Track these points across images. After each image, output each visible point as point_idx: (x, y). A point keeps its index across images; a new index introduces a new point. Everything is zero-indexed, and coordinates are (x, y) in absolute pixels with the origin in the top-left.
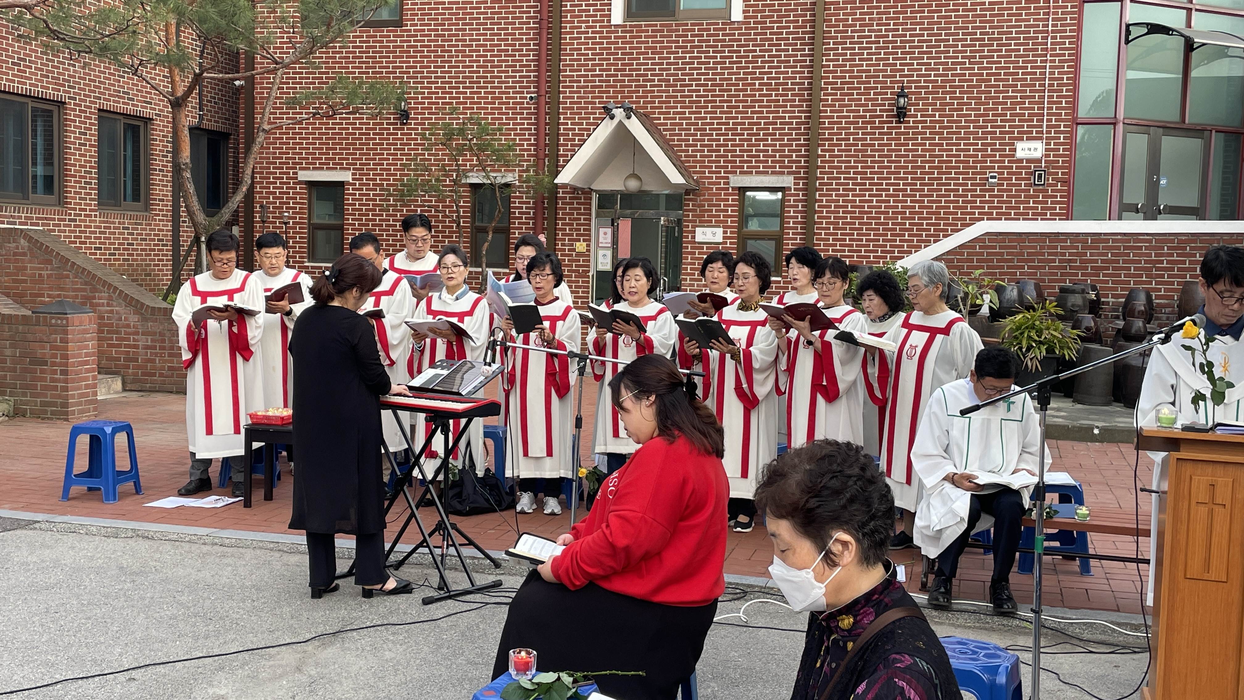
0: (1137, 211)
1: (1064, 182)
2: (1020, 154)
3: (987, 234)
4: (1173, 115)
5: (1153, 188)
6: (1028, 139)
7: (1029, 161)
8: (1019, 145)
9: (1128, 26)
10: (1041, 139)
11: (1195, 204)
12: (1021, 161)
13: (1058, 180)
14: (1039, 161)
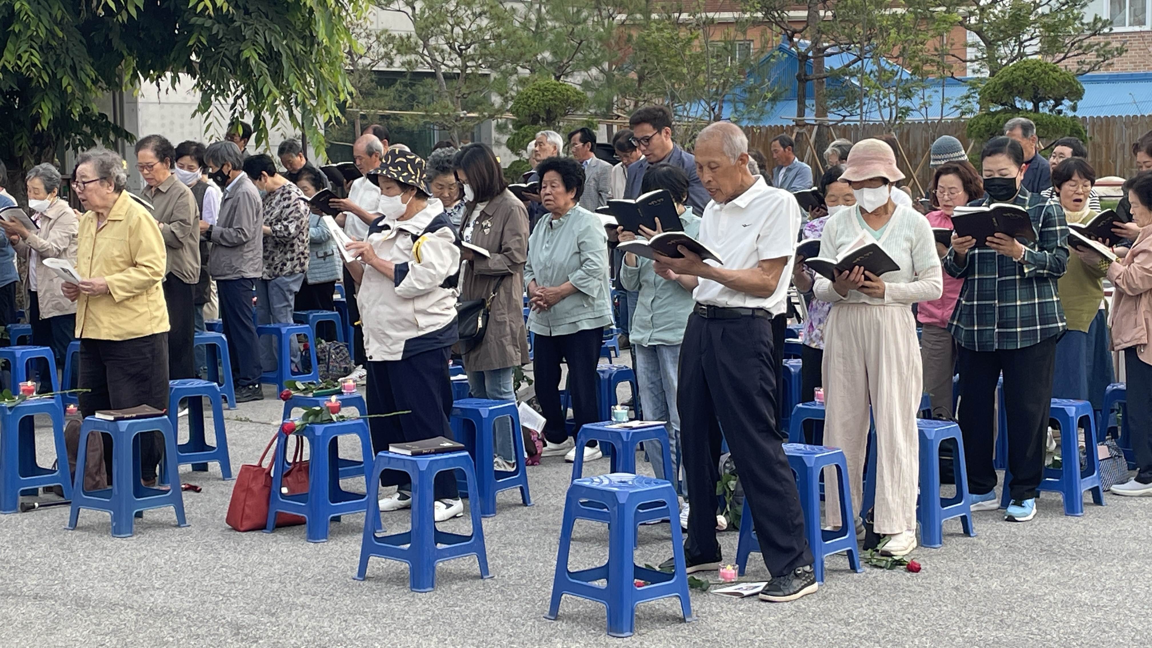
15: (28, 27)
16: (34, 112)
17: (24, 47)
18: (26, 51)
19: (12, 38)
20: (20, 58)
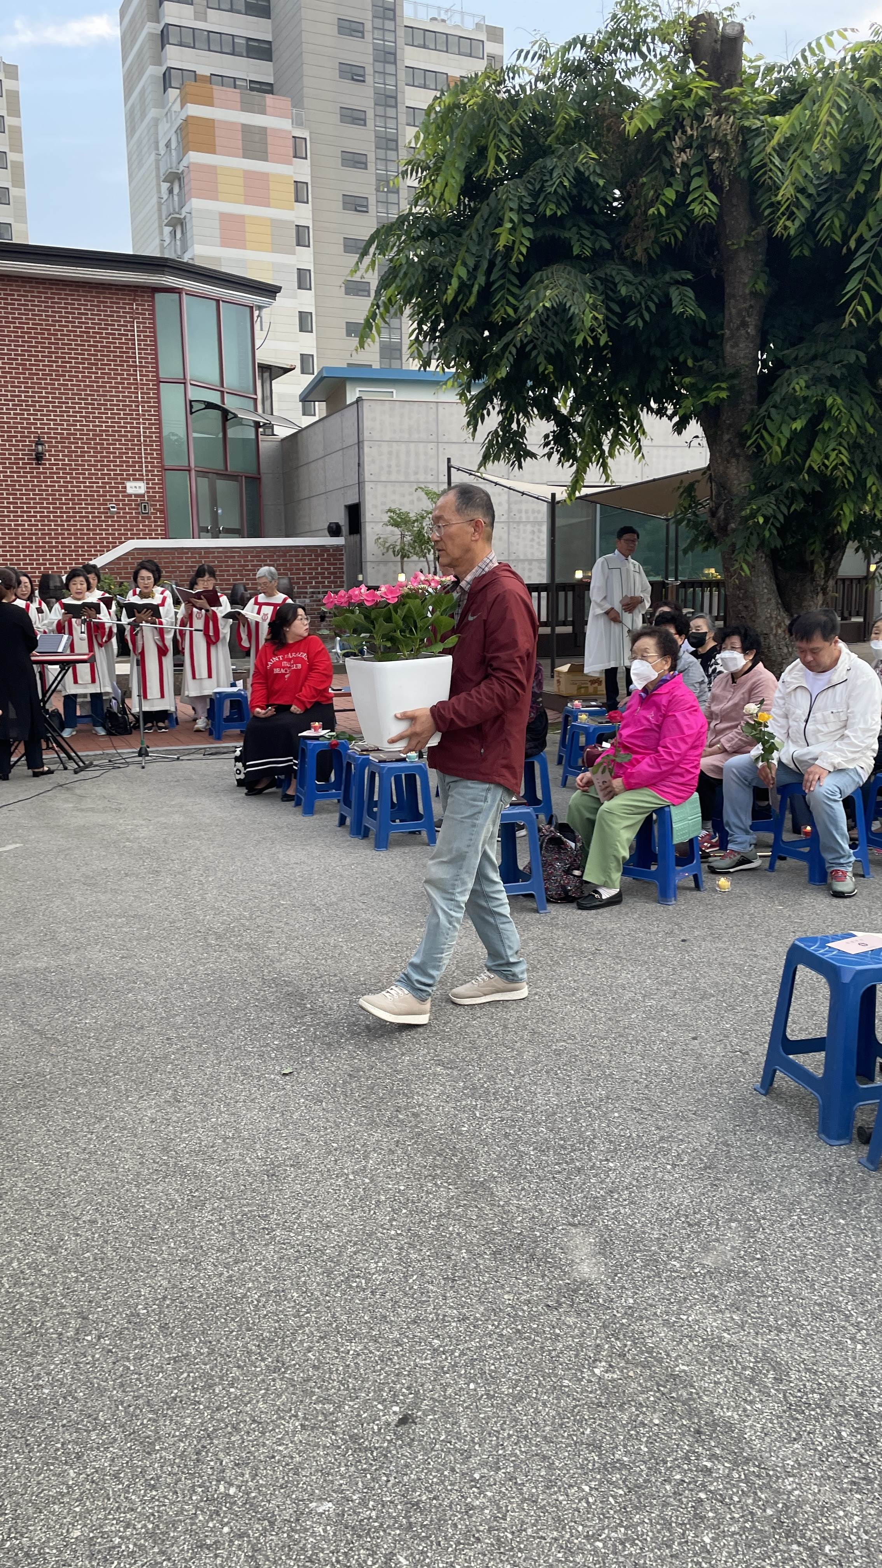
0: (208, 531)
1: (162, 511)
2: (129, 491)
3: (136, 549)
4: (219, 466)
5: (215, 517)
6: (134, 480)
7: (136, 496)
8: (129, 484)
9: (191, 401)
10: (142, 480)
11: (237, 526)
12: (130, 496)
13: (157, 510)
14: (143, 496)
15: (838, 423)
16: (835, 513)
17: (833, 445)
18: (834, 450)
19: (820, 436)
20: (827, 457)
